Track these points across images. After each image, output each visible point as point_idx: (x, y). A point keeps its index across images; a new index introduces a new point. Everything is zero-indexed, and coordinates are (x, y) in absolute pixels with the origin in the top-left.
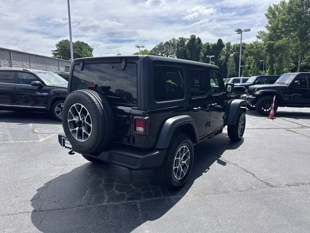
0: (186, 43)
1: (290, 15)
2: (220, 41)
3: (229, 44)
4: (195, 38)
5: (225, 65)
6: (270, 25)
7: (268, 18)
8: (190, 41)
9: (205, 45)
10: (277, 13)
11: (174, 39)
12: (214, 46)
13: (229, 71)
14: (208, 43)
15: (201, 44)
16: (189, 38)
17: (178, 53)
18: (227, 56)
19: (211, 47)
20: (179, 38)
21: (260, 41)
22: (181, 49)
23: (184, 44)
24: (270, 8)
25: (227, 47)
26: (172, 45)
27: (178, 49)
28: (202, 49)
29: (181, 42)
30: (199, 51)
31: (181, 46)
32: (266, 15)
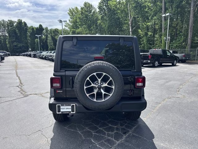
0: (15, 25)
1: (82, 15)
2: (41, 26)
3: (47, 28)
4: (21, 22)
5: (46, 42)
6: (71, 20)
7: (70, 15)
8: (17, 23)
9: (30, 27)
10: (74, 13)
11: (3, 20)
12: (37, 29)
13: (49, 46)
14: (32, 26)
15: (27, 26)
16: (17, 21)
17: (9, 31)
18: (47, 36)
19: (35, 29)
20: (8, 20)
21: (67, 28)
22: (11, 29)
23: (13, 25)
24: (70, 9)
25: (46, 30)
26: (3, 25)
27: (8, 28)
28: (28, 30)
29: (10, 23)
30: (27, 32)
31: (11, 27)
32: (68, 14)
